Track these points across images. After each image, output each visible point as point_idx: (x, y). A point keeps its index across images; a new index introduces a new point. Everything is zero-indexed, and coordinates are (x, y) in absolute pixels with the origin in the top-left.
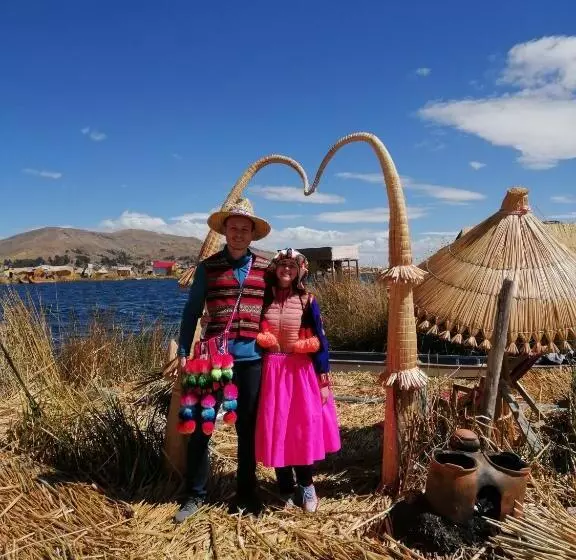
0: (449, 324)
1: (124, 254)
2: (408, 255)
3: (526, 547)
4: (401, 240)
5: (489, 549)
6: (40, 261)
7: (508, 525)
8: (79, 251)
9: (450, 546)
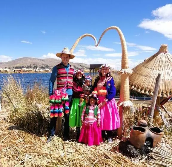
0: (140, 87)
1: (47, 65)
2: (127, 65)
3: (160, 157)
4: (125, 60)
5: (148, 157)
6: (23, 67)
7: (155, 150)
8: (34, 64)
9: (136, 155)
